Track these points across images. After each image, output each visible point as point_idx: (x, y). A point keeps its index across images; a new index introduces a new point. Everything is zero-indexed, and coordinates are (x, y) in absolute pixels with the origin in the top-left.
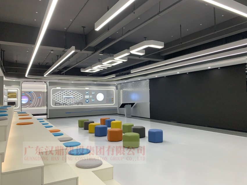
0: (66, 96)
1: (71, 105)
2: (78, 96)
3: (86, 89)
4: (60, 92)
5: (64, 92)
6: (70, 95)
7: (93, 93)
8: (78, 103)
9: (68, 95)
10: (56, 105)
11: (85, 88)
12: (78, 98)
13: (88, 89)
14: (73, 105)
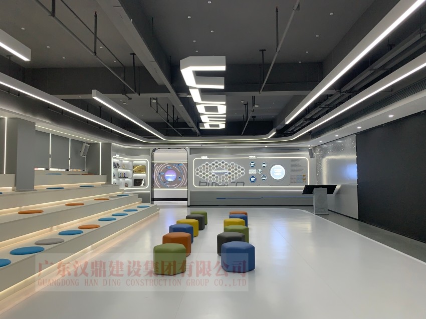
0: (216, 170)
1: (225, 185)
2: (236, 170)
3: (251, 157)
4: (207, 164)
5: (214, 164)
6: (223, 169)
7: (264, 165)
8: (237, 183)
9: (220, 169)
10: (201, 184)
11: (248, 156)
12: (236, 173)
13: (254, 157)
14: (227, 186)
